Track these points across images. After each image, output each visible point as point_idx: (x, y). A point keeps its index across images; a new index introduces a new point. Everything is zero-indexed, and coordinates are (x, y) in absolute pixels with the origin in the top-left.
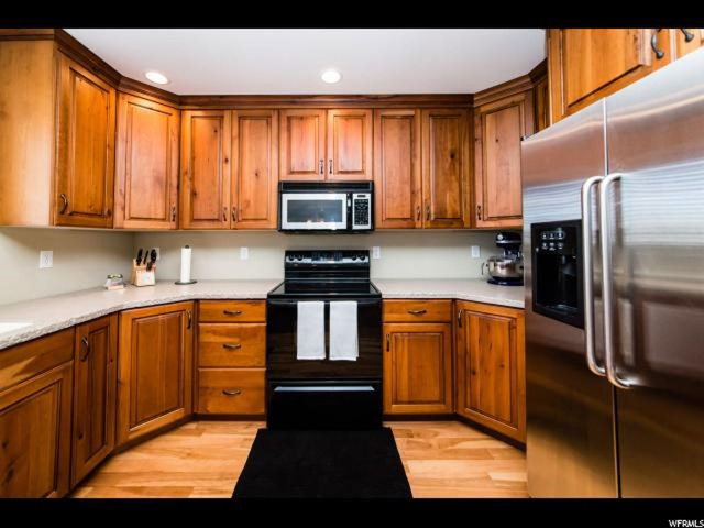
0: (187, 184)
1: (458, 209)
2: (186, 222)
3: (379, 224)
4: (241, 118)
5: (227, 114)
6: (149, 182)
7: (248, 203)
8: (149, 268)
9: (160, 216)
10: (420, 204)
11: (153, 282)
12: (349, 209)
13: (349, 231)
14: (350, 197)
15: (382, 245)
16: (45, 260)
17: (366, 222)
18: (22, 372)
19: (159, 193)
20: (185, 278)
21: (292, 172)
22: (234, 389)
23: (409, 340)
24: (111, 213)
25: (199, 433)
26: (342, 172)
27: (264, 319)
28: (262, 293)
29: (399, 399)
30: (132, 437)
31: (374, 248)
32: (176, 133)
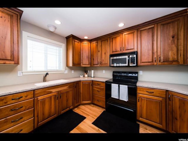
0: (92, 57)
1: (176, 57)
2: (92, 65)
3: (139, 64)
4: (101, 41)
5: (99, 41)
6: (86, 58)
7: (103, 60)
8: (87, 74)
9: (88, 64)
10: (156, 57)
11: (87, 76)
12: (129, 60)
13: (129, 66)
14: (129, 57)
15: (143, 70)
16: (73, 72)
17: (134, 64)
18: (68, 87)
19: (88, 60)
20: (92, 76)
21: (113, 52)
22: (99, 100)
23: (146, 100)
24: (80, 64)
25: (93, 107)
26: (127, 50)
27: (105, 86)
28: (104, 80)
29: (142, 117)
30: (83, 103)
31: (140, 71)
32: (90, 47)
